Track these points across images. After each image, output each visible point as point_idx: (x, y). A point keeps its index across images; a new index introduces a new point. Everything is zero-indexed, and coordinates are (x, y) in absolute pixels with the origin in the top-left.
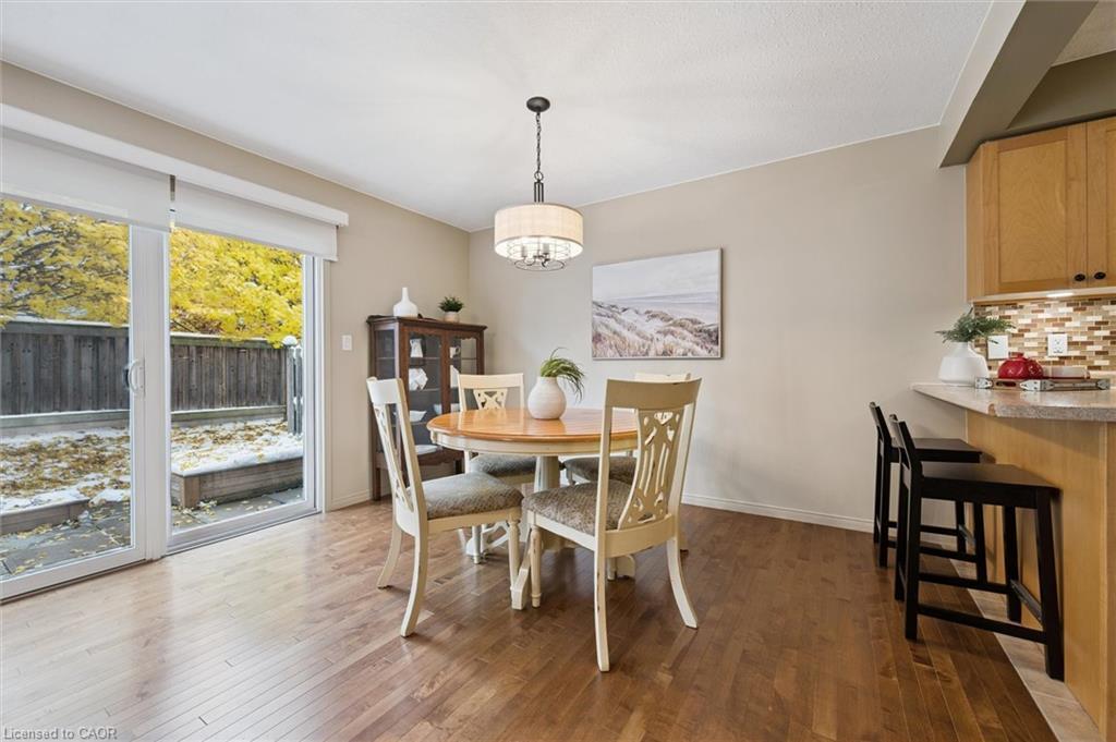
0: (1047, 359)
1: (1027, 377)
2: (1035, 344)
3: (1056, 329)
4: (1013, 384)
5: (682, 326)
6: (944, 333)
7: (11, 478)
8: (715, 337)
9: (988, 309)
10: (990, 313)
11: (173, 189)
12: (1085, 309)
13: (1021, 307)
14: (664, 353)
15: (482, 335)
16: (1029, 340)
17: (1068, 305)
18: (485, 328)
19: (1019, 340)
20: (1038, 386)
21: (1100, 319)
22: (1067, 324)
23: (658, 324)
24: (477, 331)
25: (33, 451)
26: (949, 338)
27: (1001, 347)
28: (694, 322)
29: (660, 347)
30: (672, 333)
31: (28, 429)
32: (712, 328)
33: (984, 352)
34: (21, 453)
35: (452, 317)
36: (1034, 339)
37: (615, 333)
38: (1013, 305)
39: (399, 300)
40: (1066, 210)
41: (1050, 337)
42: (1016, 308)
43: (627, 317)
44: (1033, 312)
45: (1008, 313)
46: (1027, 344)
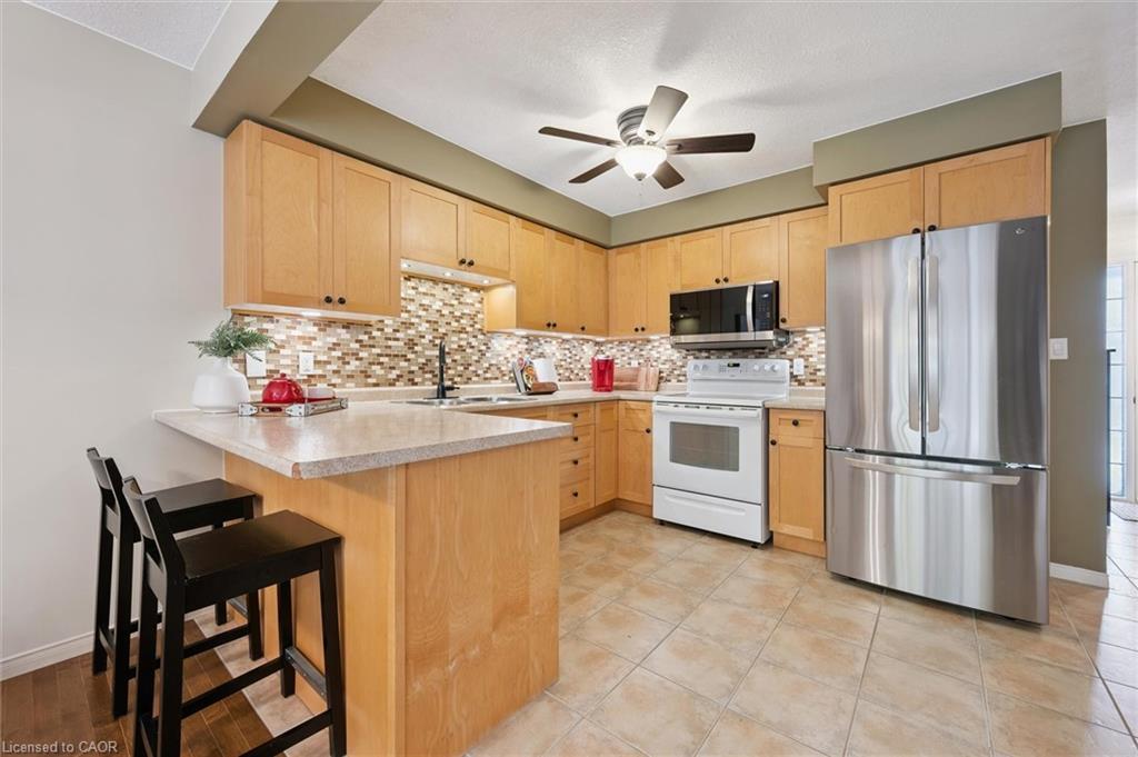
0: (298, 377)
1: (291, 400)
2: (288, 362)
3: (305, 348)
4: (279, 410)
6: (199, 344)
9: (247, 319)
10: (248, 324)
12: (325, 330)
13: (278, 321)
16: (285, 356)
17: (315, 325)
19: (275, 356)
20: (302, 410)
21: (335, 340)
22: (314, 343)
26: (206, 351)
27: (259, 363)
33: (243, 369)
36: (288, 356)
38: (269, 317)
40: (319, 230)
41: (301, 354)
42: (272, 322)
44: (288, 328)
45: (265, 326)
46: (283, 362)
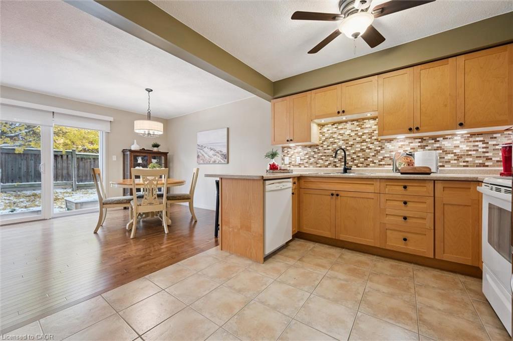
0: (296, 164)
2: (294, 160)
3: (298, 155)
5: (218, 153)
7: (25, 205)
8: (226, 157)
9: (285, 149)
11: (53, 115)
12: (304, 149)
13: (292, 148)
14: (214, 162)
15: (166, 155)
17: (300, 148)
18: (168, 153)
22: (301, 153)
23: (212, 152)
24: (165, 154)
25: (33, 195)
28: (221, 152)
29: (213, 160)
30: (216, 155)
31: (32, 188)
32: (225, 154)
33: (284, 162)
34: (29, 196)
35: (155, 149)
36: (293, 158)
37: (203, 155)
39: (133, 144)
41: (297, 157)
42: (290, 149)
43: (206, 150)
44: (294, 150)
46: (292, 160)
